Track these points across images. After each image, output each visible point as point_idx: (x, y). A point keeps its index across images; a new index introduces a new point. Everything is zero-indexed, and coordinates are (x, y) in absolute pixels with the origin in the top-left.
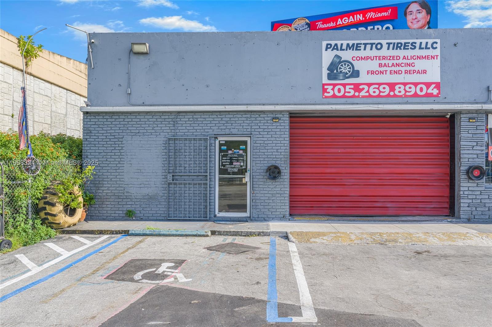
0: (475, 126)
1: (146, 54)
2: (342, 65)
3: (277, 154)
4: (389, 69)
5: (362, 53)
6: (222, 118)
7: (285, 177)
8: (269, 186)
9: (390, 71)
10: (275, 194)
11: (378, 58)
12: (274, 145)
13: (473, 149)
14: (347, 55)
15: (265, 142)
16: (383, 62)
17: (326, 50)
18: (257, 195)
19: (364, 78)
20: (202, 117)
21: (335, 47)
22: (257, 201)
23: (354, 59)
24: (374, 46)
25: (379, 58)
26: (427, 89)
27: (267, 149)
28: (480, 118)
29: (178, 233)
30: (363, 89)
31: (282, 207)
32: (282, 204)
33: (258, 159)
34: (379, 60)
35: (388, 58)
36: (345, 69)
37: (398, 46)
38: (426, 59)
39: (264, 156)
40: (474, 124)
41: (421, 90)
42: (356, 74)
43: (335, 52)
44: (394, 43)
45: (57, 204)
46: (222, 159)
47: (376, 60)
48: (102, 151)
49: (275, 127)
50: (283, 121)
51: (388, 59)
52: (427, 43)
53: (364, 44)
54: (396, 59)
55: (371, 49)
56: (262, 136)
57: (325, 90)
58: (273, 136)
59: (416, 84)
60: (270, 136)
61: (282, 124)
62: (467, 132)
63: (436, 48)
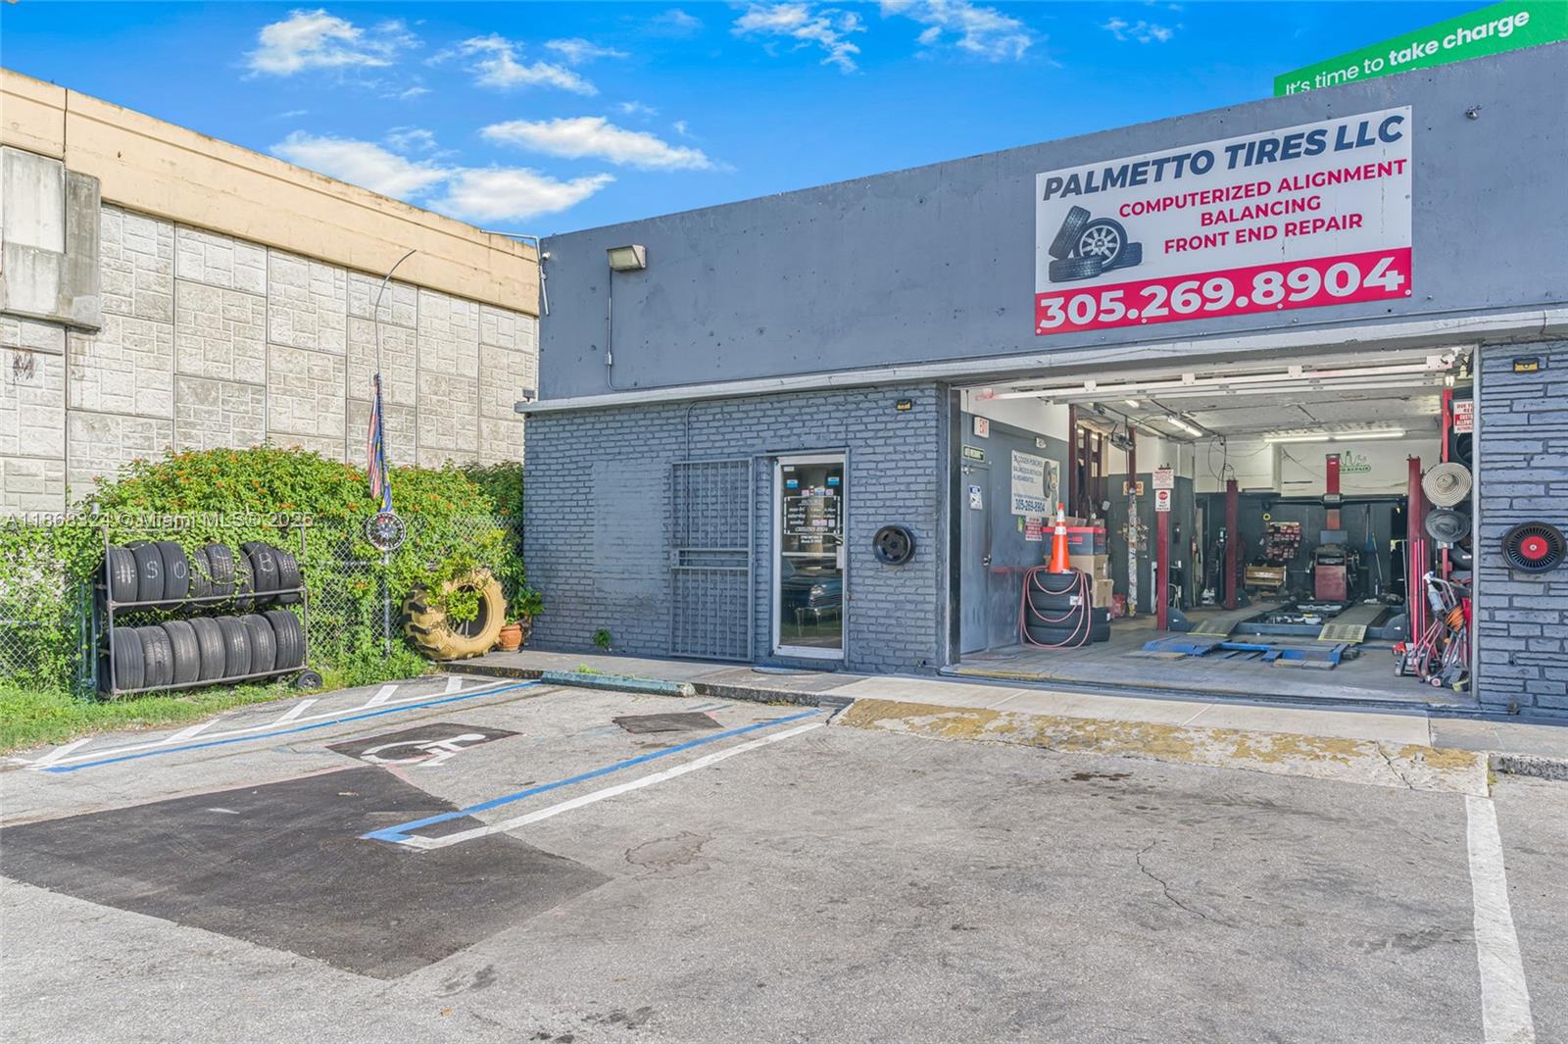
0: (1540, 387)
1: (638, 269)
2: (1091, 236)
3: (907, 495)
4: (1232, 228)
5: (1150, 191)
6: (782, 409)
7: (927, 558)
8: (888, 582)
9: (1238, 232)
10: (902, 602)
11: (1198, 198)
12: (901, 472)
13: (1529, 466)
14: (1103, 204)
15: (881, 466)
16: (1214, 208)
17: (1047, 197)
18: (860, 604)
19: (1156, 264)
20: (742, 408)
21: (1072, 186)
22: (861, 621)
23: (1126, 210)
24: (1187, 163)
25: (1202, 198)
26: (1363, 276)
27: (884, 484)
28: (1559, 357)
29: (627, 684)
30: (1153, 296)
31: (919, 638)
32: (918, 631)
33: (861, 511)
34: (1202, 203)
35: (1232, 193)
36: (1099, 245)
37: (1264, 152)
38: (1359, 178)
39: (875, 503)
40: (1535, 377)
41: (1342, 280)
42: (1131, 254)
43: (1073, 200)
44: (1252, 145)
45: (428, 609)
46: (788, 513)
47: (1193, 204)
48: (556, 498)
49: (903, 425)
50: (921, 408)
51: (1231, 196)
52: (1364, 126)
53: (1154, 163)
54: (1256, 192)
55: (1178, 175)
56: (871, 450)
57: (1042, 313)
58: (898, 448)
59: (1322, 265)
60: (891, 449)
61: (919, 416)
62: (1507, 409)
63: (1398, 136)
